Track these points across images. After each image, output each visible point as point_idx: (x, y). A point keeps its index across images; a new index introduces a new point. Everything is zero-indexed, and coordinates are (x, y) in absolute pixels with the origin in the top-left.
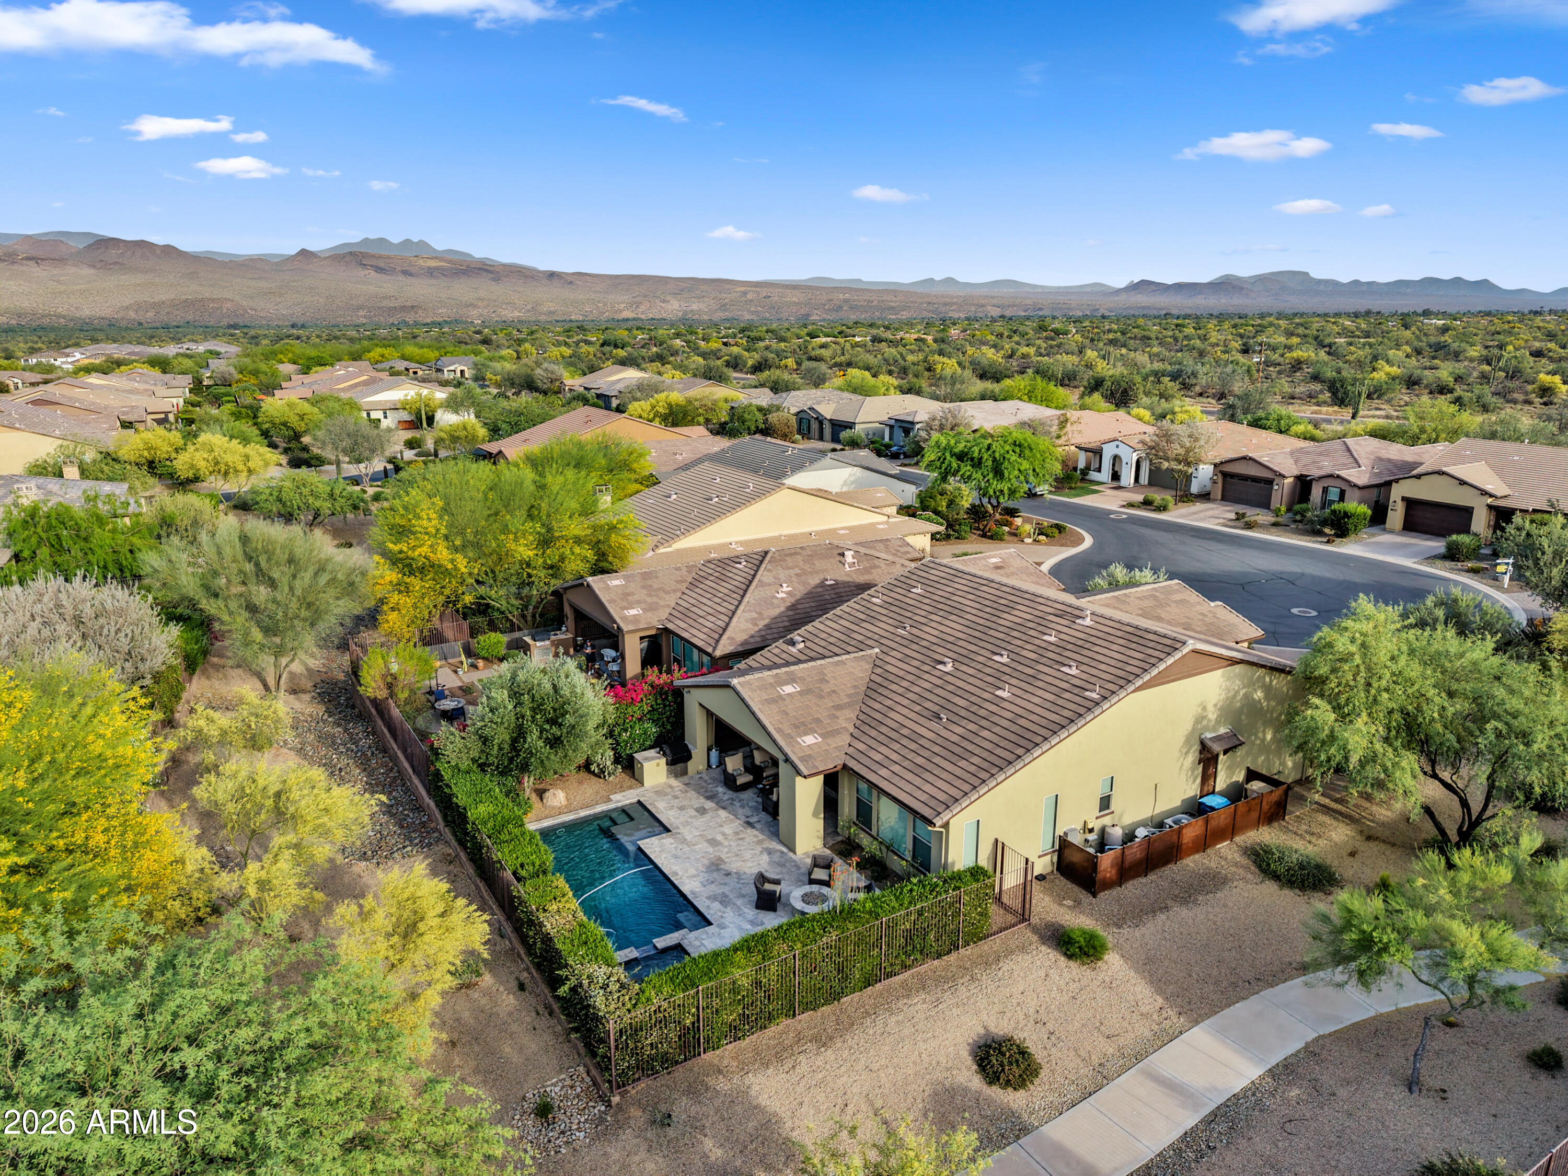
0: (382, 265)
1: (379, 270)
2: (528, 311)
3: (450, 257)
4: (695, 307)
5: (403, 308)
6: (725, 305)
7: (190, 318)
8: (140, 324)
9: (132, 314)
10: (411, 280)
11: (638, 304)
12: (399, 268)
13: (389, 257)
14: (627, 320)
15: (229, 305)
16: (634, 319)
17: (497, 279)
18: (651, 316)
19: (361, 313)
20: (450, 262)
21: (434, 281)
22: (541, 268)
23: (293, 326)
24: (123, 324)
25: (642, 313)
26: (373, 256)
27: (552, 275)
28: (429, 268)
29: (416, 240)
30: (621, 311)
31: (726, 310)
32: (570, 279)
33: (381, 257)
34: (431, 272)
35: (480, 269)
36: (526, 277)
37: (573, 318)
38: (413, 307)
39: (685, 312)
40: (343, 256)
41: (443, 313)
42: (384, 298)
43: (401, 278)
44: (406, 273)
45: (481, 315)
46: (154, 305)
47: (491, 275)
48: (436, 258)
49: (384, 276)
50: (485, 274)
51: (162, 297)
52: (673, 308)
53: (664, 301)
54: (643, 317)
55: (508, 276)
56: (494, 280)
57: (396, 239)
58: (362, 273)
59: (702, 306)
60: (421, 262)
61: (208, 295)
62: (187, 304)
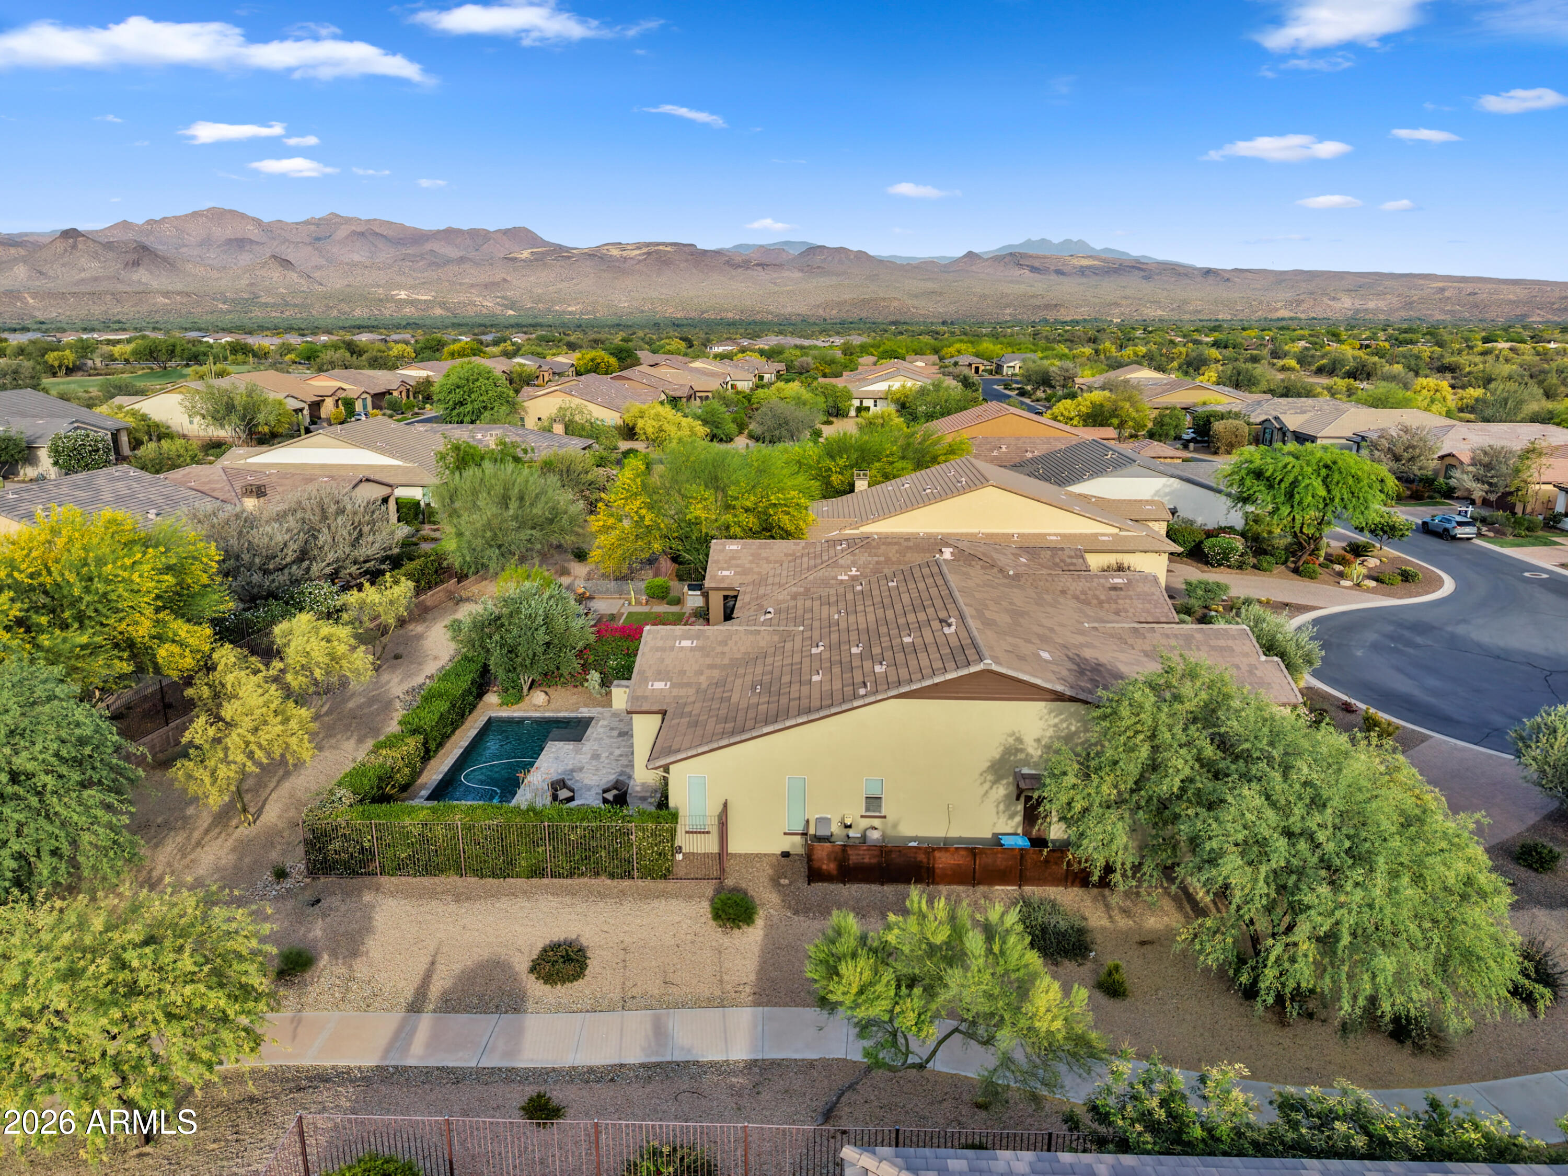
0: (1037, 264)
1: (1033, 269)
2: (1173, 310)
3: (1103, 256)
4: (1371, 305)
5: (1047, 307)
6: (1411, 303)
7: (864, 315)
8: (825, 320)
9: (821, 311)
10: (1061, 278)
11: (1299, 303)
12: (1052, 268)
13: (1045, 257)
14: (1283, 319)
15: (896, 304)
16: (1291, 319)
17: (1147, 278)
18: (1313, 315)
19: (1008, 311)
20: (1104, 261)
21: (1084, 280)
22: (1199, 266)
23: (944, 323)
24: (812, 320)
25: (1303, 312)
26: (1031, 256)
27: (1208, 272)
28: (1082, 267)
29: (1075, 240)
30: (1277, 310)
31: (1411, 309)
32: (1227, 276)
33: (1037, 257)
34: (1082, 271)
35: (1133, 267)
36: (1179, 274)
37: (1220, 317)
38: (1056, 305)
39: (1357, 311)
40: (1004, 257)
41: (1083, 313)
42: (1032, 297)
43: (1053, 277)
44: (1059, 272)
45: (1123, 314)
46: (839, 304)
47: (1142, 274)
48: (1090, 257)
49: (1037, 275)
50: (1136, 272)
51: (847, 296)
52: (1346, 304)
53: (1334, 299)
54: (1303, 316)
55: (1160, 274)
56: (1145, 278)
57: (1056, 240)
58: (1017, 272)
59: (1382, 304)
60: (1075, 262)
61: (881, 295)
62: (864, 302)
